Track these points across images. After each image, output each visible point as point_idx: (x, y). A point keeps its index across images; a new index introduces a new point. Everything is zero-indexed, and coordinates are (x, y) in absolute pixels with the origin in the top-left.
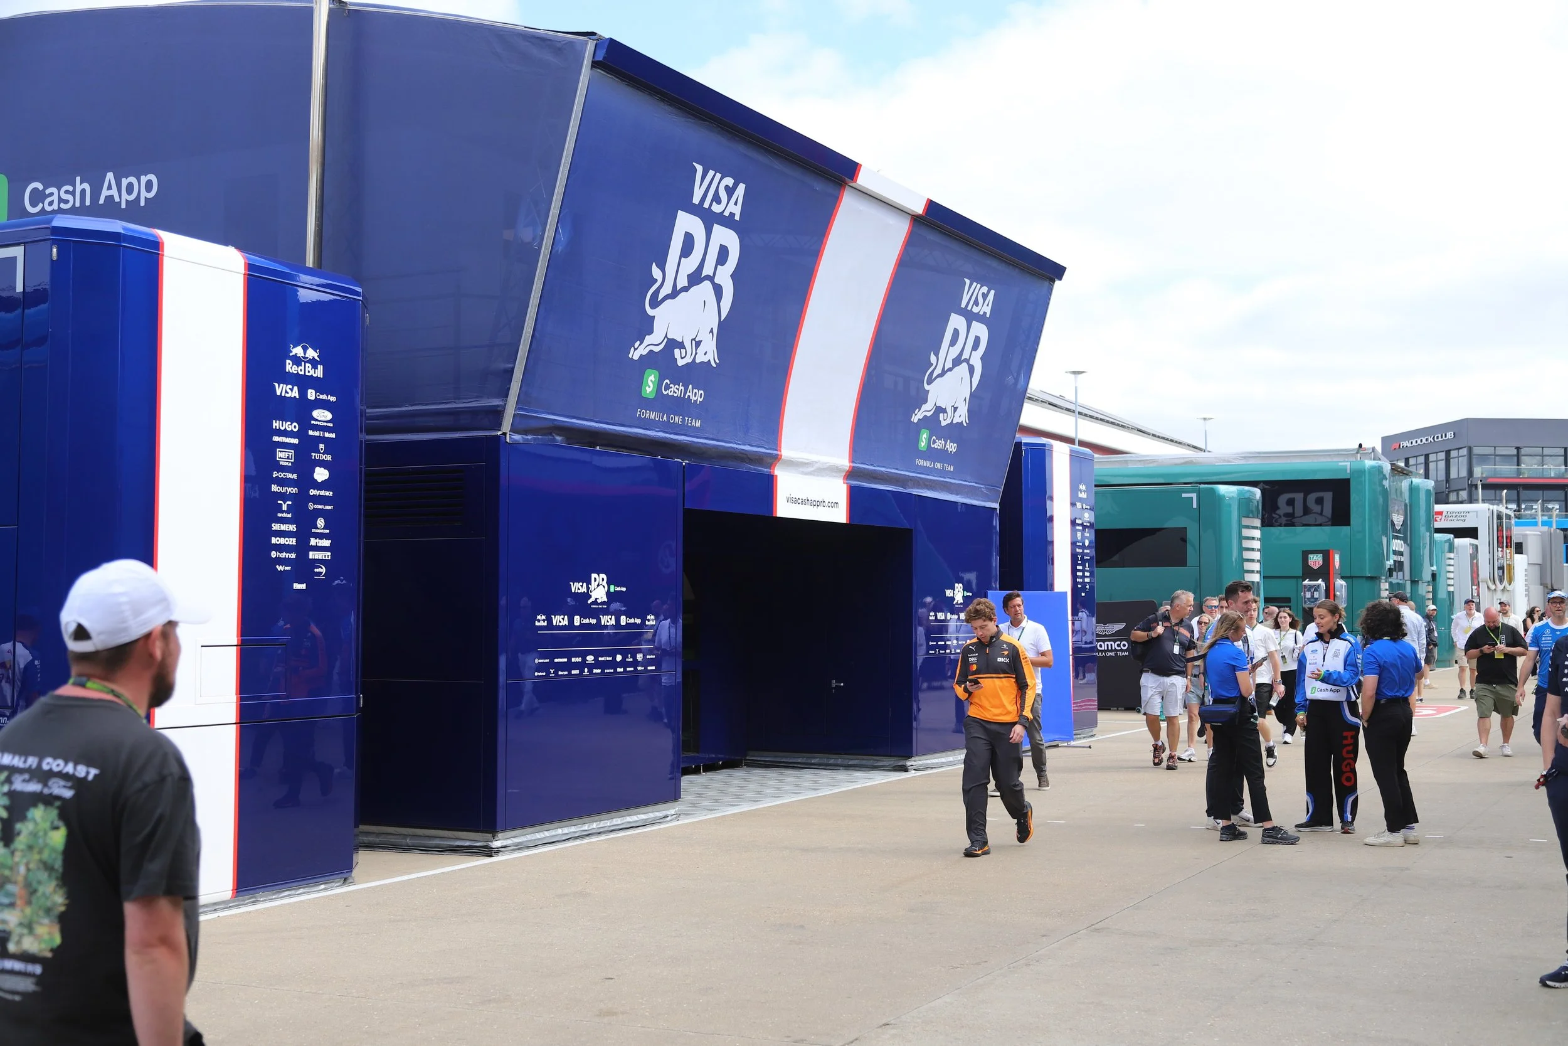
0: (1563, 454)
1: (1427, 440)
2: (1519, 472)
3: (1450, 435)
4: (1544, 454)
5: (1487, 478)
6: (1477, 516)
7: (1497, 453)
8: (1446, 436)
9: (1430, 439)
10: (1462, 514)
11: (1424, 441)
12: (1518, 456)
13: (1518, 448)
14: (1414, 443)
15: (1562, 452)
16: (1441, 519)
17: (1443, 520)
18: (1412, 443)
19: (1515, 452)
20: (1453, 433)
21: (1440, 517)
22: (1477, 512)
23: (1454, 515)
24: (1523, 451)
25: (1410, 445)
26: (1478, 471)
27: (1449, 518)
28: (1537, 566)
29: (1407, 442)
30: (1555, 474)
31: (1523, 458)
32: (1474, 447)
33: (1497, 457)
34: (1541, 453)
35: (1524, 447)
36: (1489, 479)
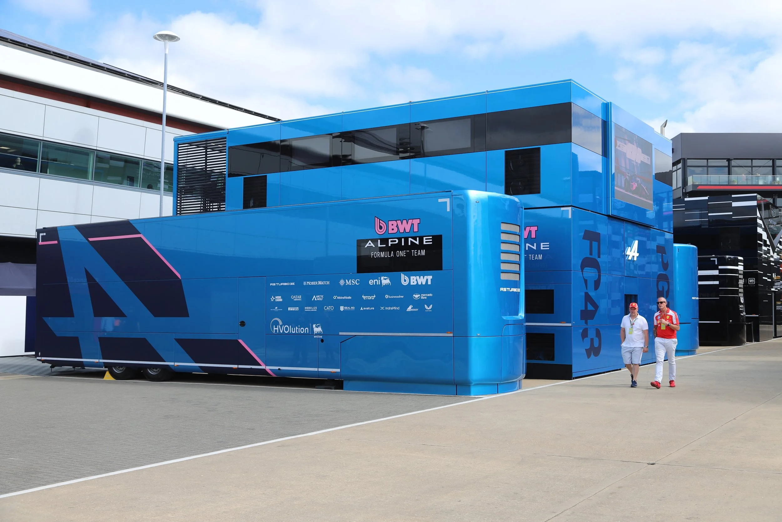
0: (771, 165)
2: (729, 180)
4: (753, 165)
5: (697, 186)
7: (709, 165)
12: (729, 167)
13: (729, 160)
19: (725, 163)
24: (733, 163)
26: (690, 180)
30: (763, 182)
31: (733, 169)
32: (688, 160)
33: (709, 168)
34: (750, 165)
35: (735, 159)
36: (699, 187)
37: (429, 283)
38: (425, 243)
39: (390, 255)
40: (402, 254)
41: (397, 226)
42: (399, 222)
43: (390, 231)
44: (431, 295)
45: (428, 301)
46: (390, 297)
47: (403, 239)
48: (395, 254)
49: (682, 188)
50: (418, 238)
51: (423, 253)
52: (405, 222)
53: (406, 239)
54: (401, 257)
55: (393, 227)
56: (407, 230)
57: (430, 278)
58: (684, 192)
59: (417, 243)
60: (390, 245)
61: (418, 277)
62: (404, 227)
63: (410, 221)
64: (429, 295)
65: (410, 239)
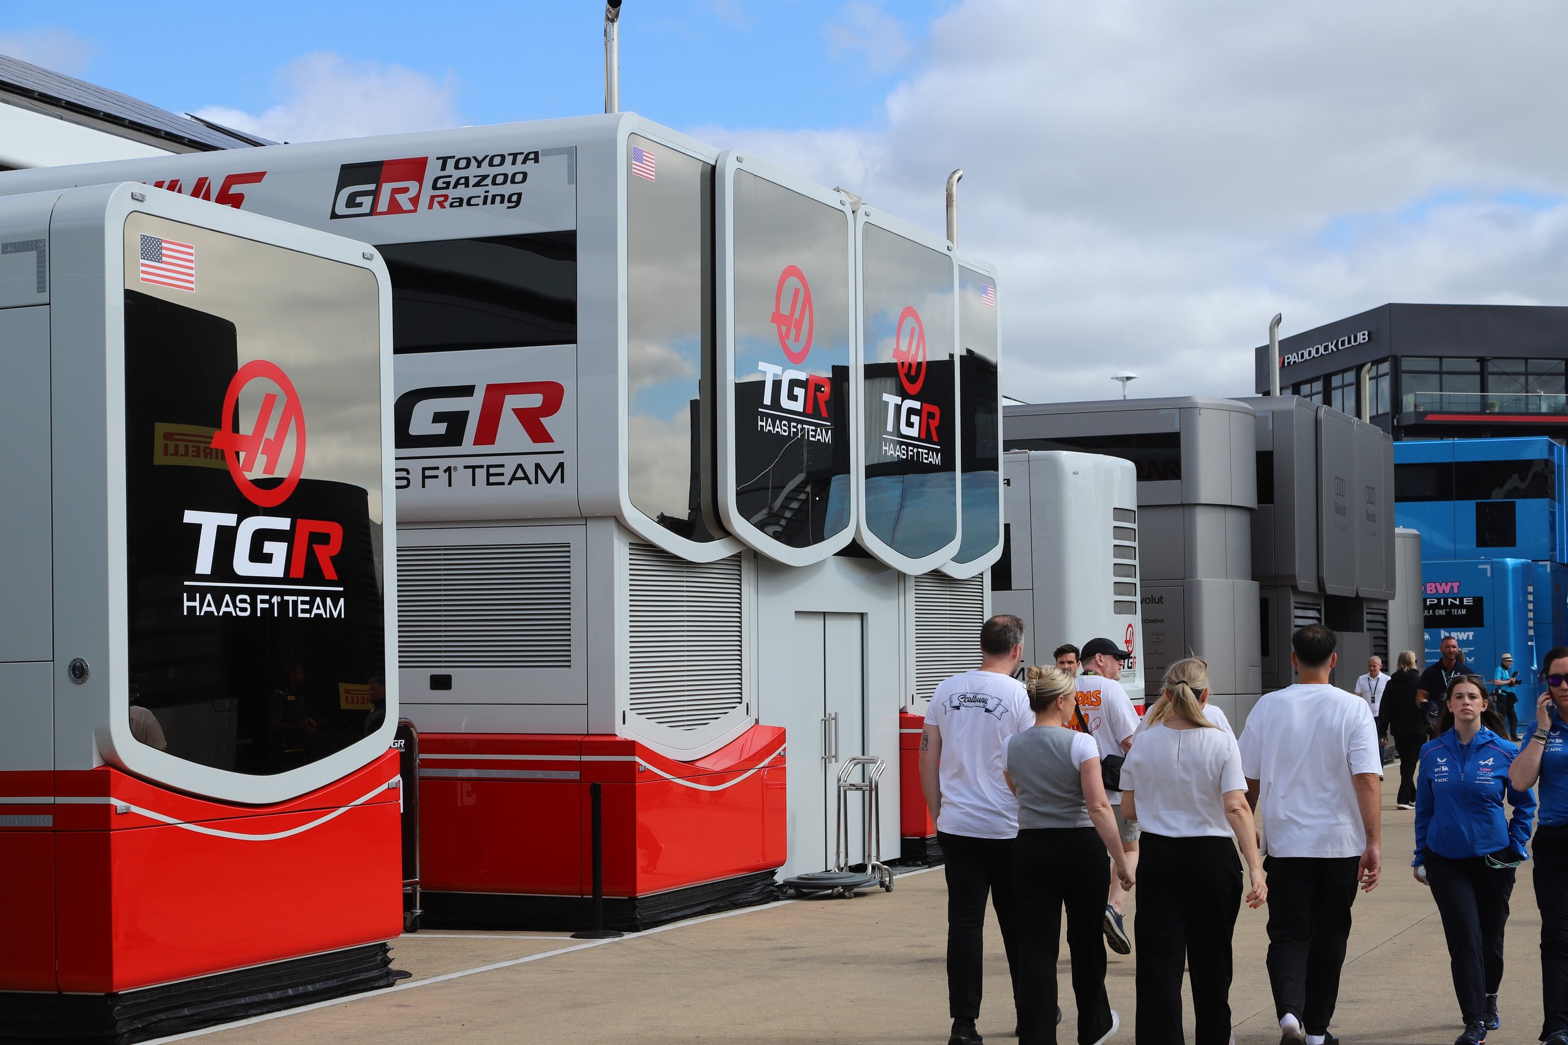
0: (1563, 371)
1: (1326, 348)
2: (1484, 402)
3: (1363, 336)
4: (1530, 371)
5: (1425, 413)
6: (573, 178)
7: (1444, 369)
8: (1355, 341)
9: (1332, 347)
10: (508, 168)
11: (1322, 350)
12: (1482, 373)
13: (1482, 361)
14: (1306, 356)
15: (1562, 366)
16: (415, 201)
17: (424, 201)
18: (1302, 354)
19: (1476, 367)
20: (1366, 333)
21: (413, 186)
22: (571, 152)
23: (473, 172)
24: (1491, 367)
25: (1300, 360)
26: (1409, 401)
27: (452, 193)
28: (1232, 517)
29: (1295, 354)
30: (1549, 407)
31: (1491, 379)
32: (1403, 358)
33: (1444, 376)
34: (1523, 370)
35: (1494, 358)
36: (1429, 416)
37: (1471, 638)
38: (1465, 603)
39: (1429, 613)
40: (1442, 612)
41: (1436, 587)
42: (1438, 584)
43: (1428, 592)
44: (1472, 649)
45: (1470, 654)
46: (1429, 651)
47: (1442, 600)
48: (1434, 612)
49: (1390, 415)
50: (1458, 599)
51: (1464, 612)
52: (1444, 584)
53: (1446, 600)
54: (1440, 616)
55: (1431, 588)
56: (1447, 591)
57: (1471, 634)
58: (1395, 424)
59: (1457, 603)
60: (1428, 604)
61: (1459, 633)
62: (1444, 588)
63: (1449, 584)
64: (1470, 649)
65: (1450, 600)
